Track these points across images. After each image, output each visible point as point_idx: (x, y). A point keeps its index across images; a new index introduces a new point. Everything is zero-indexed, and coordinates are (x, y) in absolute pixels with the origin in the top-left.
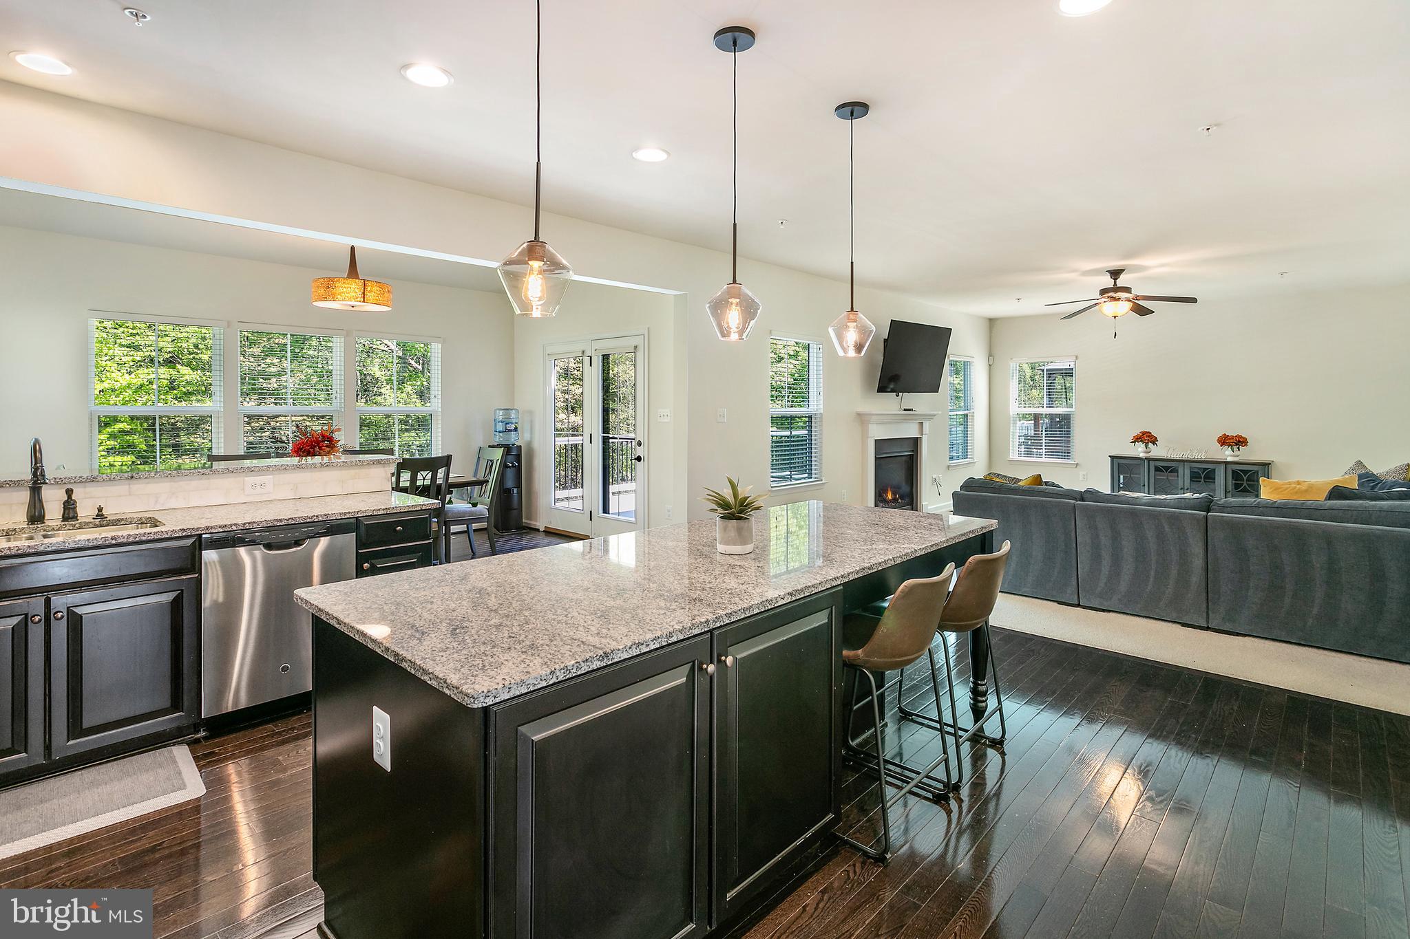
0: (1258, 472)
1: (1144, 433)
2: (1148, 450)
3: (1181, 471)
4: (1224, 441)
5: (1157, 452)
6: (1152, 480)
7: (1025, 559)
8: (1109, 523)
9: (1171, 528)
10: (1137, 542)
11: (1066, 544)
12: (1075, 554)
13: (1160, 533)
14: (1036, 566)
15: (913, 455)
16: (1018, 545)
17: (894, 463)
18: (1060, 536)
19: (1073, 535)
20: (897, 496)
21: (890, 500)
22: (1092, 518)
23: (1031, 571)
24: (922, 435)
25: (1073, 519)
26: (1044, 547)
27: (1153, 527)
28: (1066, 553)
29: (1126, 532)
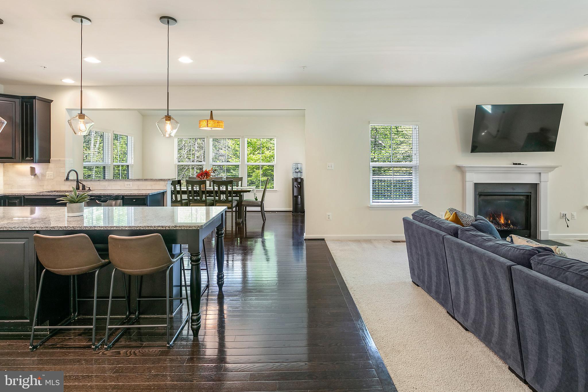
7: (430, 272)
8: (459, 256)
9: (490, 272)
10: (474, 277)
11: (443, 267)
12: (448, 276)
13: (485, 274)
14: (434, 279)
15: (531, 195)
16: (426, 261)
17: (506, 200)
18: (441, 259)
19: (445, 260)
20: (509, 222)
21: (503, 224)
22: (451, 250)
23: (433, 281)
24: (541, 182)
25: (444, 248)
26: (435, 266)
27: (480, 267)
28: (444, 274)
29: (468, 267)
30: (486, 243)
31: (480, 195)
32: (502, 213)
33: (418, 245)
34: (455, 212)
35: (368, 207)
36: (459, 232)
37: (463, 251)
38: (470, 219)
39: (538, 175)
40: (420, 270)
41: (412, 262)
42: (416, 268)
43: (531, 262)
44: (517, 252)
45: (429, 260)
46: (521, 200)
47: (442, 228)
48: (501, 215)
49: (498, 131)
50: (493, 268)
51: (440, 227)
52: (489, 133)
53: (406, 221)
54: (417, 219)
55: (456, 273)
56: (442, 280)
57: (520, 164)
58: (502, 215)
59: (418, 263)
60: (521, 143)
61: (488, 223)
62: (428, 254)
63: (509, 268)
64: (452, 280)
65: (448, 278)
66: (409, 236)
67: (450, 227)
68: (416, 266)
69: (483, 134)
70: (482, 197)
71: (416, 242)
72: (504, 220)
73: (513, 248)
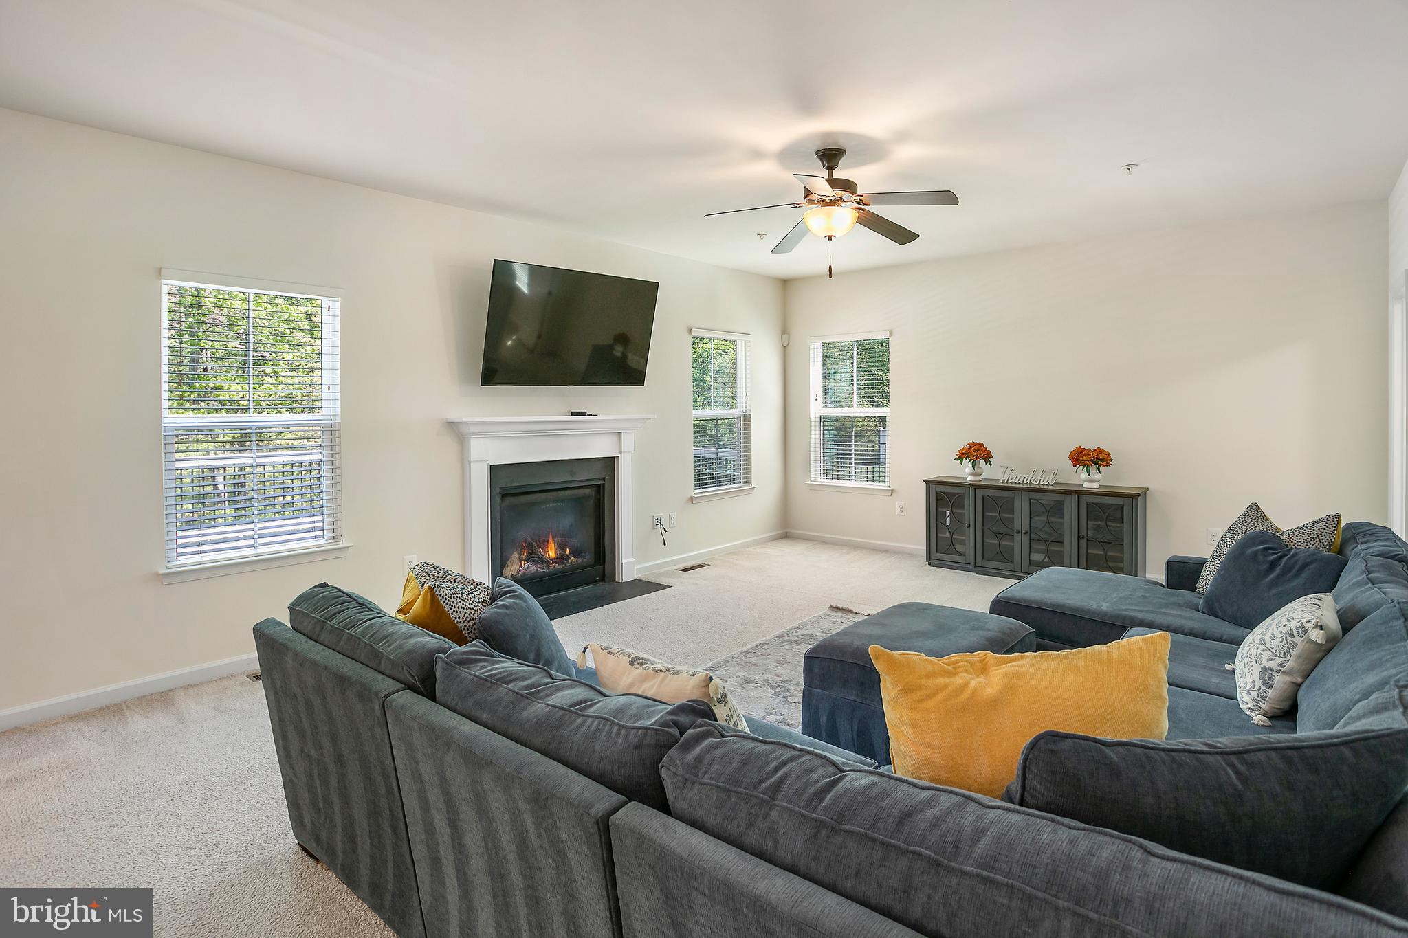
0: (1123, 508)
1: (972, 445)
2: (978, 471)
3: (1017, 504)
4: (1080, 457)
5: (991, 473)
6: (979, 518)
7: (349, 819)
8: (438, 773)
9: (540, 836)
10: (487, 848)
11: (389, 804)
12: (405, 836)
13: (522, 842)
14: (364, 844)
15: (604, 484)
16: (333, 782)
17: (555, 501)
18: (379, 779)
19: (395, 784)
20: (568, 552)
21: (552, 560)
22: (411, 749)
23: (359, 851)
24: (621, 453)
25: (387, 742)
26: (365, 800)
27: (507, 817)
28: (394, 829)
29: (468, 815)
30: (523, 709)
31: (504, 496)
32: (551, 537)
33: (306, 725)
34: (430, 588)
35: (157, 575)
36: (438, 673)
37: (448, 758)
38: (476, 599)
39: (616, 438)
40: (319, 812)
41: (291, 781)
42: (307, 801)
43: (664, 774)
44: (620, 741)
45: (342, 778)
46: (586, 498)
47: (383, 662)
48: (548, 541)
49: (539, 337)
50: (549, 822)
51: (374, 660)
52: (519, 342)
53: (265, 636)
54: (305, 624)
55: (430, 830)
56: (389, 848)
57: (584, 414)
58: (551, 539)
59: (311, 789)
60: (581, 364)
61: (524, 604)
62: (340, 761)
63: (604, 826)
64: (419, 852)
65: (406, 845)
66: (276, 693)
67: (410, 652)
68: (305, 796)
69: (510, 343)
70: (509, 500)
71: (300, 717)
72: (556, 550)
73: (605, 725)
